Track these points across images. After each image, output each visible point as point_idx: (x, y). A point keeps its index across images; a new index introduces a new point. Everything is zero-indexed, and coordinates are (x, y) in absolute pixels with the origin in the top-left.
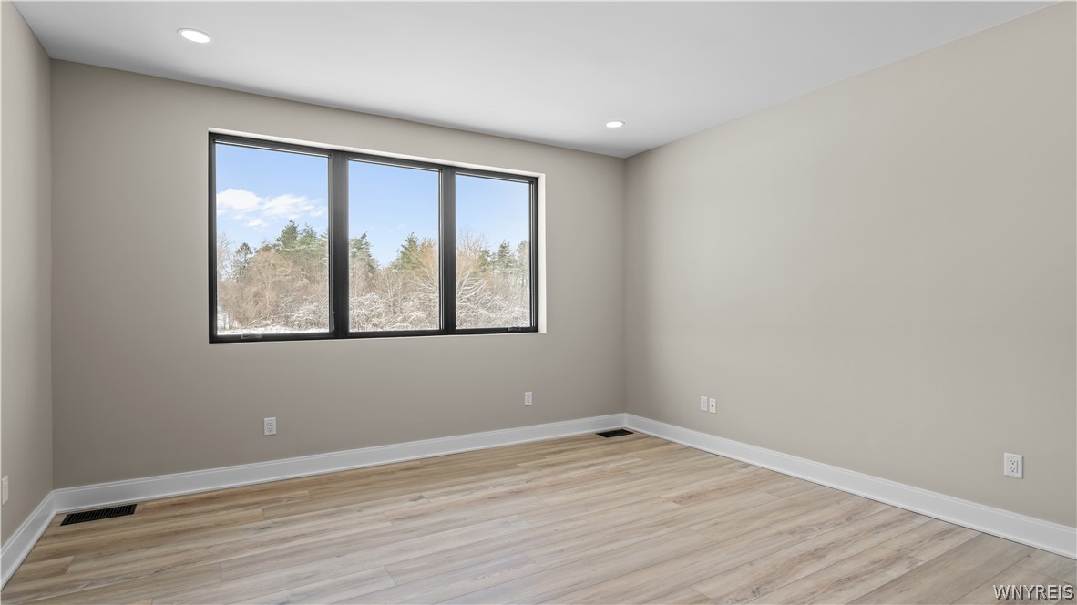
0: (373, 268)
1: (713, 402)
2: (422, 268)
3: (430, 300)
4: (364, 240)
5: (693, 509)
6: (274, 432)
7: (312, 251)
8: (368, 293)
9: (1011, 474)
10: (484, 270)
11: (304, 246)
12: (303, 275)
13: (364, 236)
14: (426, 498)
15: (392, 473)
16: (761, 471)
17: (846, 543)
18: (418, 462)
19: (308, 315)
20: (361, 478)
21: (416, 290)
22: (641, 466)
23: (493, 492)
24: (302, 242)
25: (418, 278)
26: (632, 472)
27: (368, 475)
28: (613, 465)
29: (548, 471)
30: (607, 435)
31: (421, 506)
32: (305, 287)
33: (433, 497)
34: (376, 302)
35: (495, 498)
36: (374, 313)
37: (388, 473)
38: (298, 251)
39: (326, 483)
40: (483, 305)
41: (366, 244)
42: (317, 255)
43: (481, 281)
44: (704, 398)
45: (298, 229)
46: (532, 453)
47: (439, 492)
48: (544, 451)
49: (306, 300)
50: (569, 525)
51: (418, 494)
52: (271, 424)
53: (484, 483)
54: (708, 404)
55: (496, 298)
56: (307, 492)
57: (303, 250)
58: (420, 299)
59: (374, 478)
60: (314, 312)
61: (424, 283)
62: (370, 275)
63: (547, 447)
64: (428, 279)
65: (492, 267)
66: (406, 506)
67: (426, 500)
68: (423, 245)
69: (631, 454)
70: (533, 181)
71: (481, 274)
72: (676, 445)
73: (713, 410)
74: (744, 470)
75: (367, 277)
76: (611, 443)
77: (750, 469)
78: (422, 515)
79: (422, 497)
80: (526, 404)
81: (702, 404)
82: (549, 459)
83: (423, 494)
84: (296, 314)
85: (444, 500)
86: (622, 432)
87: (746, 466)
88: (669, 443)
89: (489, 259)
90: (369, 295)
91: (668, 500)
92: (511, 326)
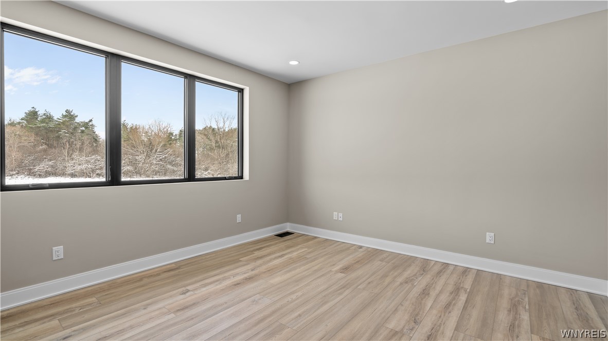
0: (96, 140)
1: (341, 215)
2: (131, 141)
3: (136, 160)
4: (91, 123)
5: (353, 275)
6: (63, 257)
7: (50, 127)
8: (93, 155)
9: (489, 242)
10: (170, 144)
11: (44, 124)
12: (43, 143)
13: (91, 121)
14: (192, 291)
15: (158, 275)
16: (369, 249)
17: (432, 284)
18: (174, 265)
19: (47, 168)
20: (136, 282)
21: (126, 154)
22: (310, 253)
23: (233, 280)
24: (43, 121)
25: (128, 147)
26: (308, 257)
27: (141, 279)
28: (295, 254)
29: (259, 262)
30: (281, 235)
31: (189, 298)
32: (45, 150)
33: (196, 289)
34: (99, 161)
35: (238, 284)
36: (97, 167)
37: (155, 276)
38: (40, 127)
39: (108, 290)
40: (170, 163)
41: (92, 125)
42: (55, 131)
43: (169, 150)
44: (335, 213)
45: (39, 113)
46: (245, 251)
47: (198, 285)
48: (252, 249)
49: (46, 158)
50: (294, 297)
51: (184, 289)
52: (58, 251)
53: (226, 275)
54: (337, 216)
55: (178, 159)
56: (94, 299)
57: (43, 126)
58: (130, 159)
59: (145, 281)
60: (52, 166)
61: (132, 150)
62: (95, 145)
63: (251, 246)
64: (135, 147)
65: (175, 142)
66: (180, 300)
67: (192, 293)
68: (131, 128)
69: (300, 246)
70: (241, 91)
71: (168, 146)
72: (320, 239)
73: (341, 219)
74: (361, 250)
75: (93, 145)
76: (286, 240)
77: (363, 248)
78: (194, 304)
79: (188, 291)
80: (238, 222)
81: (334, 216)
82: (257, 254)
83: (189, 288)
84: (37, 168)
85: (204, 291)
86: (287, 234)
87: (361, 247)
88: (316, 238)
89: (173, 137)
90: (93, 157)
91: (337, 272)
92: (228, 176)
